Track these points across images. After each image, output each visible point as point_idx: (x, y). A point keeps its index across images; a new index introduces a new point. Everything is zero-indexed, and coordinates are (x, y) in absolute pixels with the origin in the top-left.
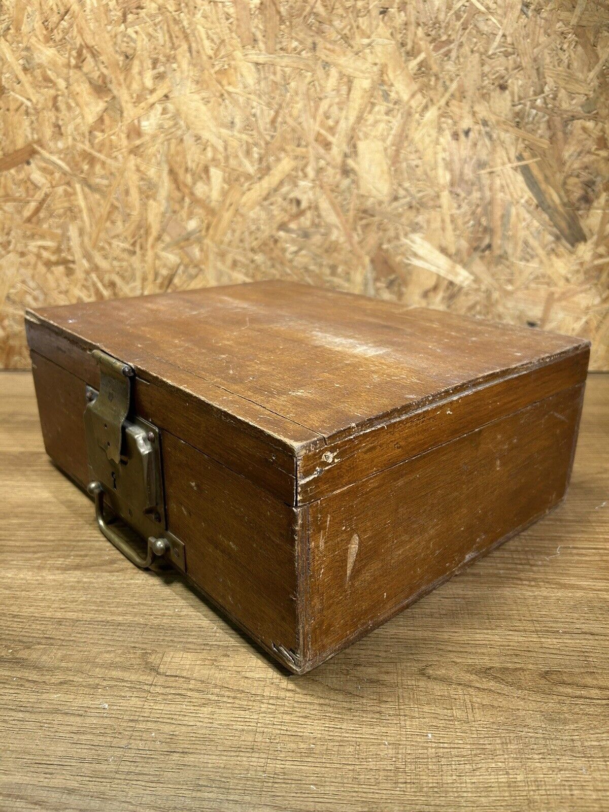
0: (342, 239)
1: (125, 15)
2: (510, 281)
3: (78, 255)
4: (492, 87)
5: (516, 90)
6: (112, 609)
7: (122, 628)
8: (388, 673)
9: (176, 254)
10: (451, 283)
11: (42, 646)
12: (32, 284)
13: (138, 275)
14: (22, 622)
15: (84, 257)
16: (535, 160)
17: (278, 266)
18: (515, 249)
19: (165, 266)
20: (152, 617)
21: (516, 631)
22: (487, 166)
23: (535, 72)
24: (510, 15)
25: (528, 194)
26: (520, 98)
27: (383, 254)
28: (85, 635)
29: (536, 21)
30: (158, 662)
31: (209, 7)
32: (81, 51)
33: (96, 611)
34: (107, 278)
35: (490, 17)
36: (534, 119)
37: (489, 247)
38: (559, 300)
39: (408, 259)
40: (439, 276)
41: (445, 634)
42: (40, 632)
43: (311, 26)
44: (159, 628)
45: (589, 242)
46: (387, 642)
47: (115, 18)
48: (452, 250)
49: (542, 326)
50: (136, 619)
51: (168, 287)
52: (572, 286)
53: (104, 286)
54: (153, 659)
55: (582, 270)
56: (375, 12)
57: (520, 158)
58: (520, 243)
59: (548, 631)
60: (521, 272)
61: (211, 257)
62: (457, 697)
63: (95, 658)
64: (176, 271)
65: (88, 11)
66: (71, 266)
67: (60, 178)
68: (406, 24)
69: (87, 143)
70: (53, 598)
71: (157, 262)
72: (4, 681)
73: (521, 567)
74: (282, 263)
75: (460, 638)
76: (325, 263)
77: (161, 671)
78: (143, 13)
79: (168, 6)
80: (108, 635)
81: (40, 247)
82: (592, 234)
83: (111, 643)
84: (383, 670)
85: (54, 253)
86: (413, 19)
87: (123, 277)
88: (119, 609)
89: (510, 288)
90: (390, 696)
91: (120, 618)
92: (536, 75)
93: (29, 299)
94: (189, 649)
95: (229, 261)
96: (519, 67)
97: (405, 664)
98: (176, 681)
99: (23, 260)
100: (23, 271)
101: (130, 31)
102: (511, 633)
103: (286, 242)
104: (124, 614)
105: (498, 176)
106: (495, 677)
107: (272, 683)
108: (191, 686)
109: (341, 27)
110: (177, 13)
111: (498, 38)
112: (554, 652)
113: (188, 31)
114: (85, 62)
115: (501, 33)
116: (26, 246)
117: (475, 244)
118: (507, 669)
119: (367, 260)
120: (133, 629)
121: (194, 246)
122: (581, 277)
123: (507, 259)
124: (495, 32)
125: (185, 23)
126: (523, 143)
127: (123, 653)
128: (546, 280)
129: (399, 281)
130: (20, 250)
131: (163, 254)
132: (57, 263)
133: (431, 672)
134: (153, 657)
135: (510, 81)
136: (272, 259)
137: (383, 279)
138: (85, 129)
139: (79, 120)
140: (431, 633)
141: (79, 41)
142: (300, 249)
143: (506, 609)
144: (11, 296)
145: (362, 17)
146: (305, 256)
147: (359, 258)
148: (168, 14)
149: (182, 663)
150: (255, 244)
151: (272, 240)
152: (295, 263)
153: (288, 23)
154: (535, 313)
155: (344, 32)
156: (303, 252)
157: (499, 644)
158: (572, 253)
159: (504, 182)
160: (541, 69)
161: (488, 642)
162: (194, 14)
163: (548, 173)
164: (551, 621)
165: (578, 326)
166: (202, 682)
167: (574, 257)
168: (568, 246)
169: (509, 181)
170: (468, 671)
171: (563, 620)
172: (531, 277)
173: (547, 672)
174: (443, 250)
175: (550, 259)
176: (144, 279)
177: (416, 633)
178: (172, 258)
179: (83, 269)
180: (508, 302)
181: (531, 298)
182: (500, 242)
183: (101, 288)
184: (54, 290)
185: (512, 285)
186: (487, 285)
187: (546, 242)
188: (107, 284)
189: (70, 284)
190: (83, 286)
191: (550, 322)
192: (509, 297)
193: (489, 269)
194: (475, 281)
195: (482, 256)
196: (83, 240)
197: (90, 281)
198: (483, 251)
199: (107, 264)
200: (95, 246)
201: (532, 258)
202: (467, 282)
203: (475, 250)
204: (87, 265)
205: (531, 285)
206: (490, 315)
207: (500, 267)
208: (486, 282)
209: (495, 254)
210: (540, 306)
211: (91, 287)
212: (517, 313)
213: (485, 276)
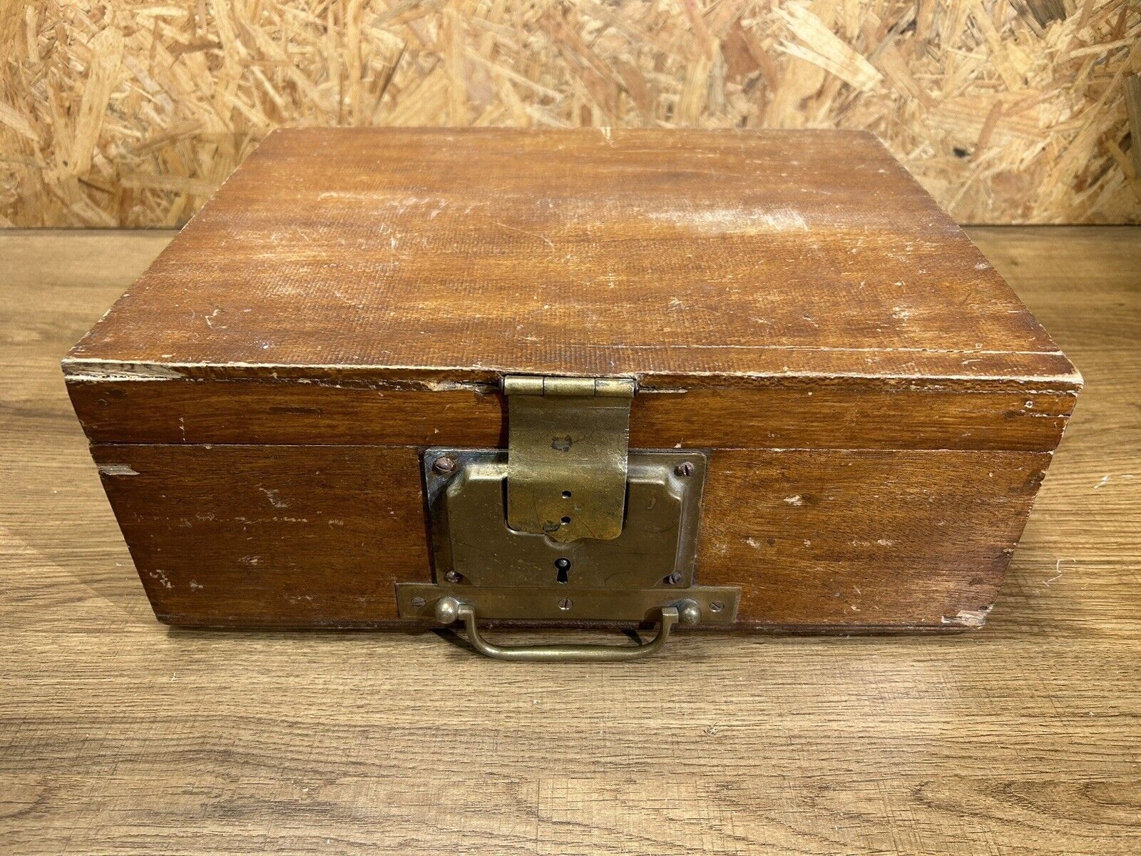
0: (676, 10)
2: (937, 83)
3: (226, 33)
6: (437, 704)
7: (462, 738)
8: (870, 800)
9: (395, 33)
10: (846, 85)
11: (350, 779)
12: (151, 85)
13: (334, 69)
14: (307, 735)
15: (237, 36)
17: (568, 53)
18: (953, 29)
19: (378, 53)
20: (502, 716)
21: (1030, 716)
27: (743, 35)
28: (411, 756)
30: (535, 800)
33: (414, 708)
34: (279, 77)
37: (913, 25)
38: (1008, 114)
39: (781, 44)
40: (827, 73)
41: (932, 726)
42: (340, 752)
44: (516, 736)
45: (1068, 20)
46: (855, 744)
48: (854, 30)
49: (976, 155)
50: (479, 720)
51: (384, 89)
52: (1031, 92)
53: (275, 87)
54: (524, 792)
55: (1051, 66)
58: (963, 19)
59: (1074, 715)
60: (956, 68)
61: (456, 38)
62: (975, 836)
63: (439, 796)
64: (398, 62)
66: (216, 51)
70: (341, 688)
71: (364, 45)
72: (313, 847)
73: (1011, 599)
74: (575, 49)
75: (956, 734)
76: (646, 49)
77: (543, 814)
80: (445, 754)
81: (157, 18)
82: (1076, 8)
83: (455, 768)
84: (862, 794)
85: (183, 29)
87: (308, 74)
88: (448, 703)
89: (935, 94)
90: (883, 841)
91: (455, 721)
93: (148, 109)
94: (574, 772)
95: (487, 46)
97: (889, 782)
98: (571, 832)
99: (128, 40)
100: (131, 60)
102: (1024, 720)
103: (583, 12)
104: (459, 713)
106: (1020, 800)
107: (711, 827)
108: (595, 840)
112: (1090, 749)
116: (133, 16)
117: (892, 21)
118: (1033, 784)
119: (715, 45)
120: (479, 739)
121: (427, 17)
122: (1048, 77)
123: (938, 46)
127: (478, 786)
128: (993, 81)
129: (764, 81)
130: (123, 24)
131: (374, 32)
132: (191, 48)
133: (930, 795)
134: (524, 790)
136: (558, 42)
137: (739, 78)
140: (914, 725)
142: (606, 26)
143: (1007, 677)
144: (117, 106)
146: (614, 36)
147: (703, 41)
149: (570, 799)
150: (530, 15)
151: (560, 7)
152: (596, 50)
154: (968, 134)
156: (612, 30)
157: (1013, 740)
158: (1039, 37)
161: (996, 739)
164: (1074, 697)
165: (1029, 155)
166: (610, 831)
167: (1043, 44)
168: (1037, 26)
170: (980, 792)
171: (1090, 693)
172: (973, 75)
173: (1087, 786)
174: (839, 31)
175: (1005, 48)
176: (344, 77)
177: (893, 726)
178: (390, 39)
179: (237, 58)
180: (930, 117)
181: (967, 110)
182: (931, 16)
183: (271, 91)
184: (189, 94)
185: (940, 89)
186: (901, 89)
187: (1002, 19)
188: (281, 84)
189: (216, 83)
190: (240, 87)
191: (989, 149)
192: (932, 109)
193: (907, 63)
194: (882, 82)
195: (899, 40)
196: (232, 5)
197: (251, 78)
198: (903, 32)
199: (277, 50)
200: (254, 16)
201: (978, 44)
202: (870, 85)
203: (890, 31)
204: (243, 51)
205: (970, 89)
206: (900, 138)
207: (925, 60)
208: (900, 84)
209: (921, 38)
210: (978, 123)
211: (254, 90)
212: (942, 134)
213: (900, 75)
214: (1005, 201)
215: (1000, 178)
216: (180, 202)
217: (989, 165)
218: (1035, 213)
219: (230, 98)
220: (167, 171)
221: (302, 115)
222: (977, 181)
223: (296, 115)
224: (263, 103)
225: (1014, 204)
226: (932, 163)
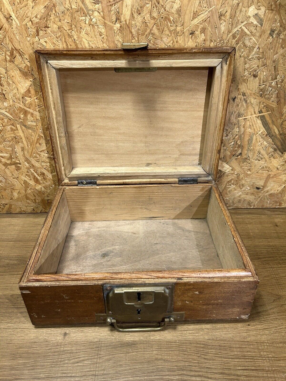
1: (38, 31)
2: (249, 170)
3: (22, 160)
4: (249, 76)
5: (262, 78)
10: (220, 171)
15: (25, 161)
16: (268, 113)
18: (253, 155)
22: (244, 116)
23: (273, 68)
24: (263, 37)
25: (263, 130)
26: (264, 82)
29: (277, 40)
31: (89, 28)
32: (13, 52)
34: (39, 172)
35: (252, 37)
36: (270, 92)
37: (241, 154)
38: (273, 177)
43: (150, 41)
47: (32, 33)
48: (222, 156)
49: (263, 189)
52: (279, 171)
53: (38, 175)
56: (187, 34)
57: (260, 112)
58: (257, 152)
60: (255, 166)
65: (14, 29)
66: (19, 165)
67: (8, 121)
68: (204, 41)
69: (22, 103)
78: (49, 30)
79: (64, 27)
85: (8, 159)
86: (208, 38)
89: (249, 172)
92: (274, 69)
96: (264, 65)
101: (42, 41)
105: (249, 120)
109: (167, 41)
110: (70, 31)
111: (255, 50)
113: (77, 42)
114: (16, 58)
115: (257, 47)
117: (234, 153)
122: (285, 167)
123: (249, 160)
124: (254, 46)
125: (75, 37)
126: (263, 104)
128: (267, 169)
132: (11, 164)
135: (259, 73)
138: (19, 96)
139: (15, 91)
141: (10, 46)
145: (180, 36)
148: (64, 31)
153: (136, 39)
154: (261, 183)
155: (169, 45)
158: (281, 156)
159: (251, 124)
160: (276, 67)
162: (80, 32)
163: (274, 120)
165: (280, 189)
167: (283, 158)
168: (280, 153)
169: (253, 123)
172: (261, 167)
175: (270, 160)
179: (25, 167)
180: (248, 179)
181: (259, 177)
182: (246, 152)
183: (37, 176)
184: (10, 177)
185: (250, 171)
186: (238, 171)
187: (269, 152)
188: (39, 174)
189: (19, 174)
190: (26, 175)
191: (267, 187)
192: (248, 177)
193: (240, 164)
194: (232, 170)
195: (237, 158)
196: (24, 152)
197: (30, 172)
198: (237, 156)
199: (38, 164)
200: (31, 155)
201: (262, 159)
202: (228, 170)
203: (233, 156)
204: (27, 165)
205: (260, 171)
206: (238, 184)
207: (245, 163)
208: (238, 170)
209: (243, 158)
210: (264, 180)
211: (31, 175)
212: (252, 183)
213: (237, 168)
214: (273, 201)
215: (271, 195)
216: (7, 206)
217: (267, 192)
218: (283, 204)
219: (23, 178)
220: (3, 198)
221: (47, 182)
222: (264, 196)
223: (44, 182)
224: (34, 179)
225: (276, 202)
226: (249, 191)
